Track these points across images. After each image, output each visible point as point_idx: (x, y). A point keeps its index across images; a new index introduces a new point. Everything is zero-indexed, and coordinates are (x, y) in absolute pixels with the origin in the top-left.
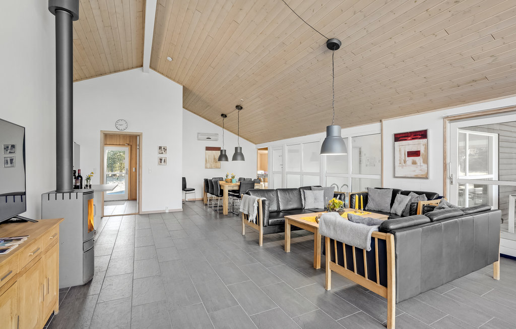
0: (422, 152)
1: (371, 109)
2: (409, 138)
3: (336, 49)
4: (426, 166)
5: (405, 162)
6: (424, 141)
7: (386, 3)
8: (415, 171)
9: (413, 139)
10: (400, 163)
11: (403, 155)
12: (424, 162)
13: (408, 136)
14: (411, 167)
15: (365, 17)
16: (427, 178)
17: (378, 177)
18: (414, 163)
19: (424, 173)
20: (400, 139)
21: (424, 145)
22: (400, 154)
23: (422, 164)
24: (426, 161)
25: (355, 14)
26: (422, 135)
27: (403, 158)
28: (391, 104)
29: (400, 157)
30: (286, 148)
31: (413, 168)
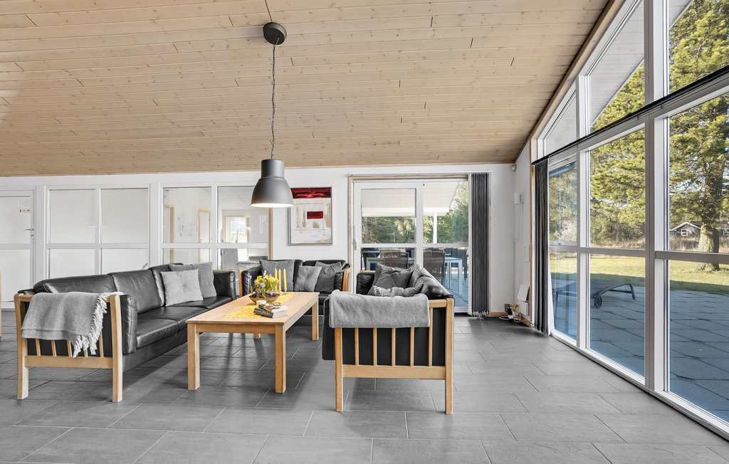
0: (325, 213)
1: (266, 149)
2: (310, 196)
3: (280, 43)
4: (330, 229)
5: (304, 225)
6: (328, 200)
7: (372, 18)
8: (316, 236)
9: (314, 197)
10: (298, 227)
11: (302, 217)
12: (327, 226)
13: (308, 193)
14: (312, 231)
15: (340, 19)
16: (330, 244)
17: (265, 246)
18: (316, 226)
19: (327, 238)
20: (298, 195)
21: (327, 205)
22: (298, 215)
23: (325, 228)
24: (330, 224)
25: (331, 7)
26: (325, 193)
27: (302, 221)
28: (297, 148)
29: (298, 219)
30: (48, 195)
31: (314, 232)
